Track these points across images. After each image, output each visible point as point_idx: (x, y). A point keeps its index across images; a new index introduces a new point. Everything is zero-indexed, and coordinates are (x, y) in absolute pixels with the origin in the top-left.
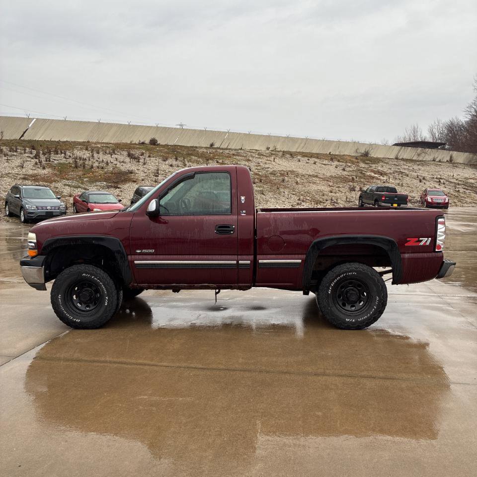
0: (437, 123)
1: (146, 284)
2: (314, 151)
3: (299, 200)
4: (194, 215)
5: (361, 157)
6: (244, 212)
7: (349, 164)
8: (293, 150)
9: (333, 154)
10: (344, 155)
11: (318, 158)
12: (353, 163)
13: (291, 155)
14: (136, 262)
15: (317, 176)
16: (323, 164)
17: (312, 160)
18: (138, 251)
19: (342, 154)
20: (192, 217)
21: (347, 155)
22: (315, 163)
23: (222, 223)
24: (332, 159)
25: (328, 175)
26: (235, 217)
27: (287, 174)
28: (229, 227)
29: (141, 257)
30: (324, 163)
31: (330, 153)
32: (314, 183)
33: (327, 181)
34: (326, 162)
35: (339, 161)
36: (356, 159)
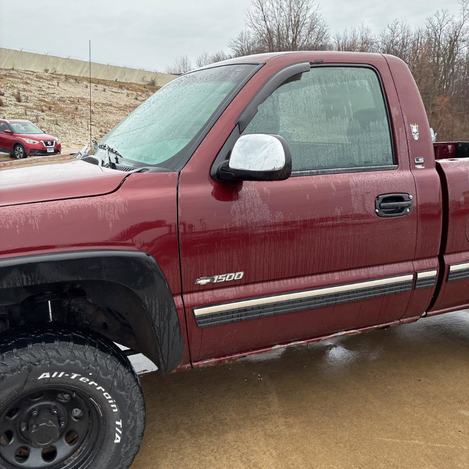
0: (204, 57)
1: (213, 360)
2: (99, 77)
3: (101, 131)
4: (323, 173)
5: (149, 86)
6: (421, 160)
7: (140, 93)
8: (77, 75)
9: (119, 82)
10: (131, 83)
11: (105, 84)
12: (143, 92)
13: (76, 79)
14: (198, 312)
15: (111, 105)
16: (112, 92)
17: (101, 87)
18: (203, 282)
19: (129, 82)
20: (322, 178)
21: (134, 83)
22: (104, 90)
23: (388, 190)
24: (121, 87)
25: (122, 103)
26: (407, 174)
27: (78, 102)
28: (401, 199)
29: (208, 295)
30: (114, 90)
31: (116, 80)
32: (111, 113)
33: (124, 110)
34: (115, 90)
35: (128, 89)
36: (145, 87)
